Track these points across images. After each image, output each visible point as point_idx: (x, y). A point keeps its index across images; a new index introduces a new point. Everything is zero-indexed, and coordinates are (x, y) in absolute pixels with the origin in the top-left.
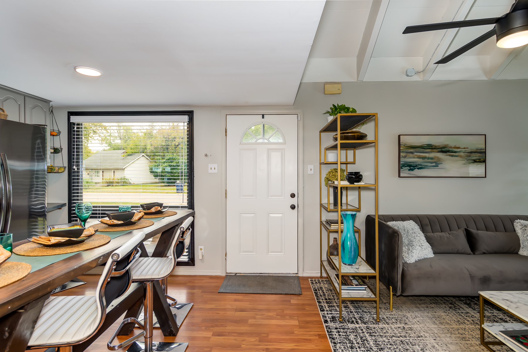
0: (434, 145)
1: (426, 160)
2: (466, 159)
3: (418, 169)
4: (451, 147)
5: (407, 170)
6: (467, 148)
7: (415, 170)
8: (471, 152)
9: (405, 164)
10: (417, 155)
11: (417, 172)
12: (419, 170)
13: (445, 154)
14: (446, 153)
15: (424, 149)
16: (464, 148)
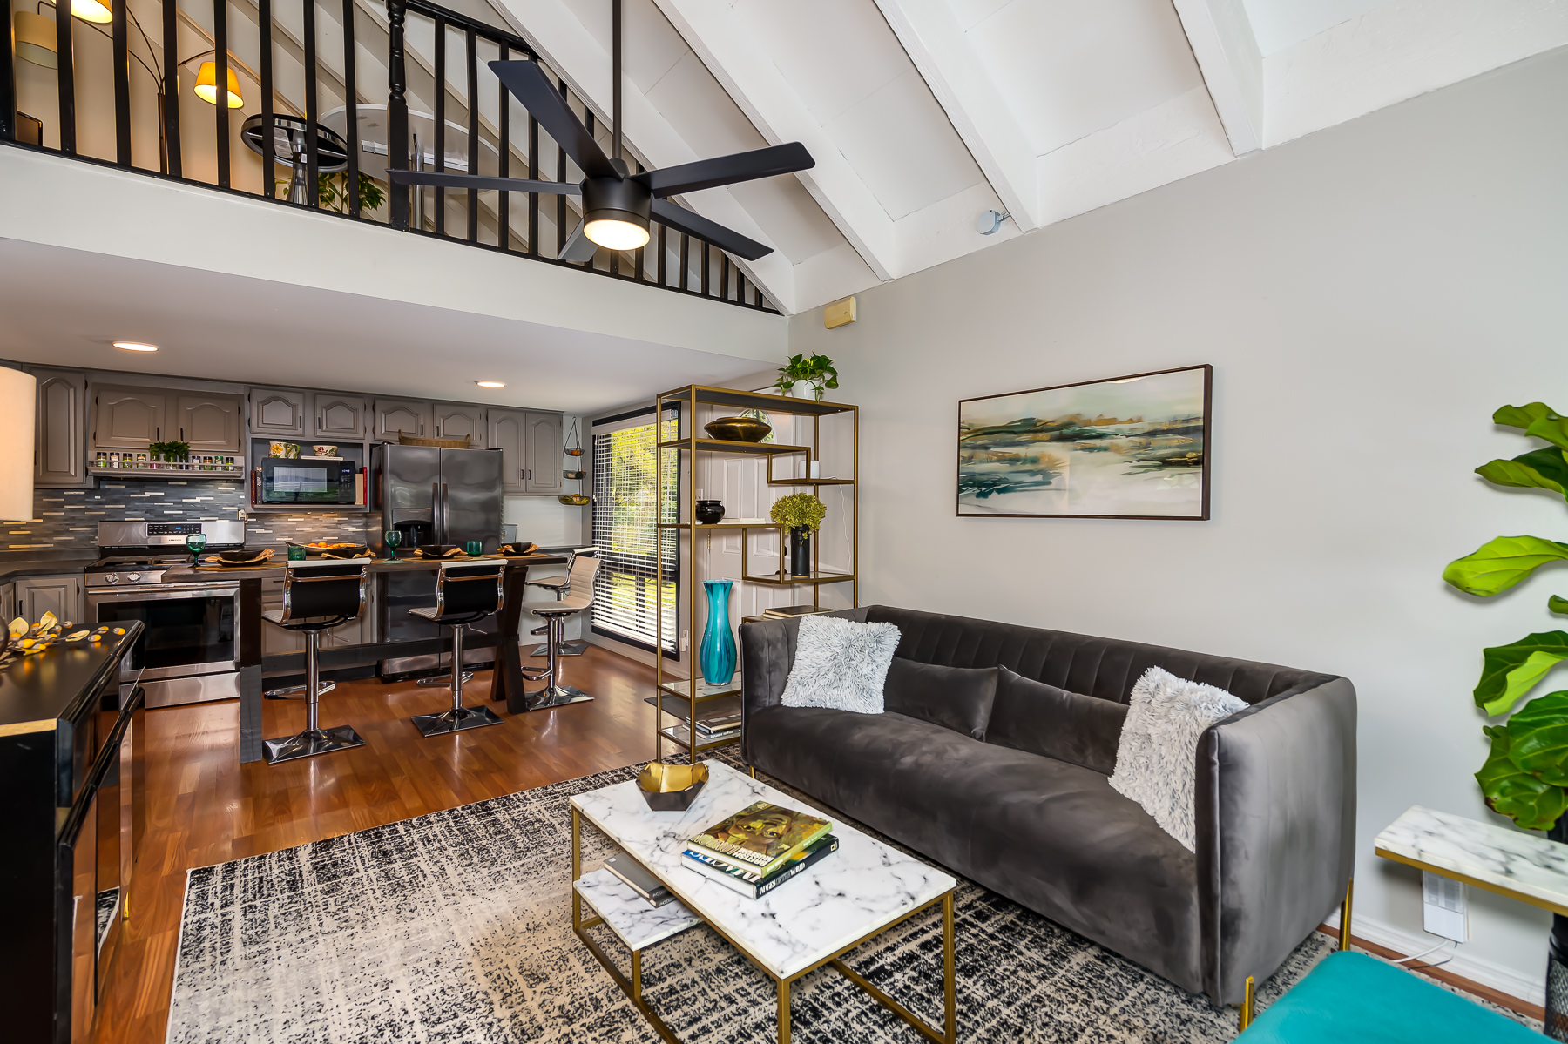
0: (1040, 421)
1: (1019, 466)
2: (1134, 456)
3: (1000, 491)
4: (1088, 423)
5: (974, 497)
7: (990, 496)
8: (1153, 433)
9: (970, 480)
10: (996, 454)
11: (997, 502)
12: (1002, 495)
13: (1070, 445)
14: (1075, 440)
15: (1015, 433)
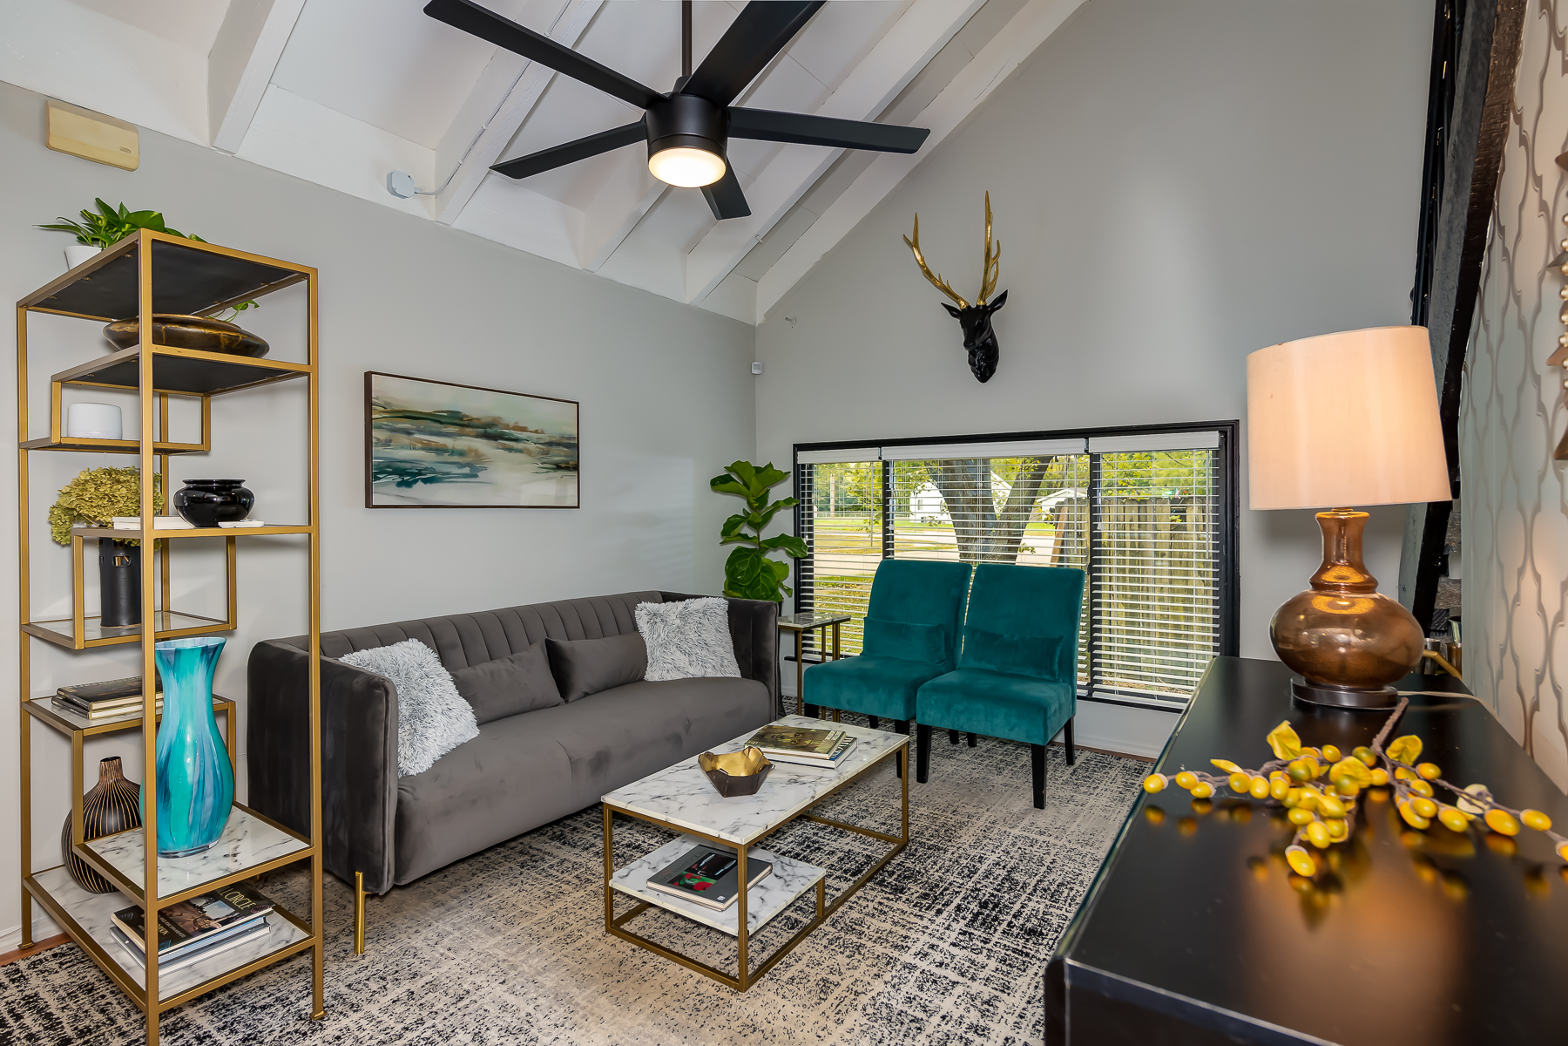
0: (467, 416)
1: (446, 457)
2: (539, 459)
3: (426, 481)
4: (507, 427)
5: (394, 486)
6: (542, 432)
7: (414, 486)
8: (550, 444)
9: (388, 467)
10: (421, 441)
11: (421, 492)
12: (428, 485)
13: (493, 443)
14: (497, 440)
15: (442, 423)
16: (536, 432)
